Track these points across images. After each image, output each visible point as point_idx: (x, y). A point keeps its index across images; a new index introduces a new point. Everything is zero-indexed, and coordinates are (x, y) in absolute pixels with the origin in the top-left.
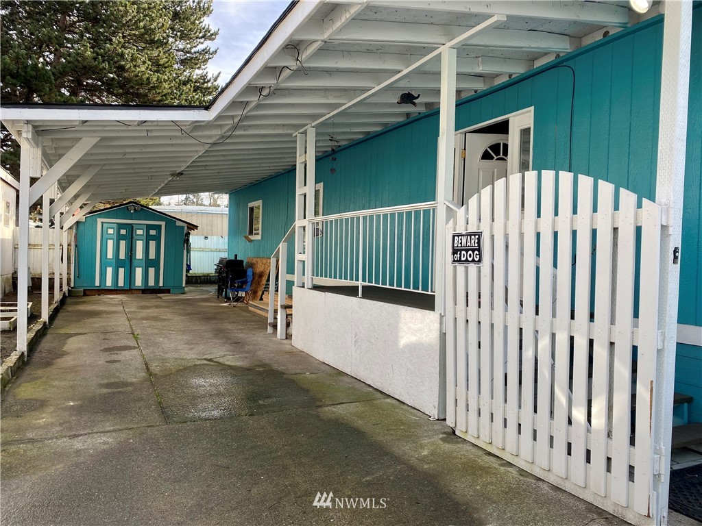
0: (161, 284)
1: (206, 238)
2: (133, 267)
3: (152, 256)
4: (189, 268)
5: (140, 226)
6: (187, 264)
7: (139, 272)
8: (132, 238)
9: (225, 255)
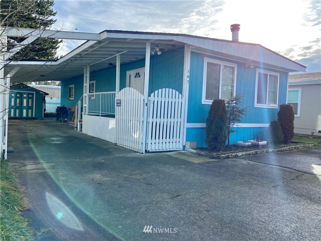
0: (34, 116)
1: (51, 98)
2: (22, 110)
3: (30, 105)
4: (45, 110)
5: (25, 93)
6: (44, 109)
7: (25, 111)
8: (22, 98)
9: (59, 105)
